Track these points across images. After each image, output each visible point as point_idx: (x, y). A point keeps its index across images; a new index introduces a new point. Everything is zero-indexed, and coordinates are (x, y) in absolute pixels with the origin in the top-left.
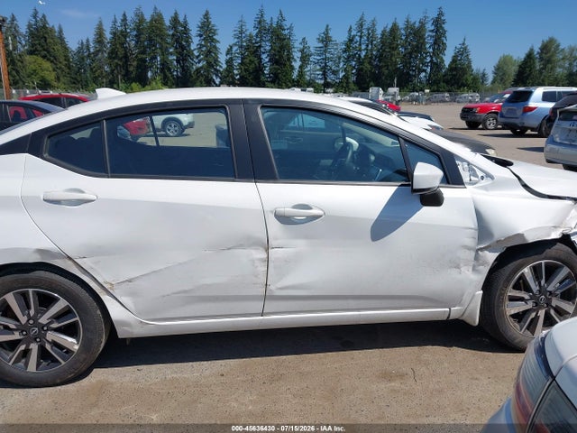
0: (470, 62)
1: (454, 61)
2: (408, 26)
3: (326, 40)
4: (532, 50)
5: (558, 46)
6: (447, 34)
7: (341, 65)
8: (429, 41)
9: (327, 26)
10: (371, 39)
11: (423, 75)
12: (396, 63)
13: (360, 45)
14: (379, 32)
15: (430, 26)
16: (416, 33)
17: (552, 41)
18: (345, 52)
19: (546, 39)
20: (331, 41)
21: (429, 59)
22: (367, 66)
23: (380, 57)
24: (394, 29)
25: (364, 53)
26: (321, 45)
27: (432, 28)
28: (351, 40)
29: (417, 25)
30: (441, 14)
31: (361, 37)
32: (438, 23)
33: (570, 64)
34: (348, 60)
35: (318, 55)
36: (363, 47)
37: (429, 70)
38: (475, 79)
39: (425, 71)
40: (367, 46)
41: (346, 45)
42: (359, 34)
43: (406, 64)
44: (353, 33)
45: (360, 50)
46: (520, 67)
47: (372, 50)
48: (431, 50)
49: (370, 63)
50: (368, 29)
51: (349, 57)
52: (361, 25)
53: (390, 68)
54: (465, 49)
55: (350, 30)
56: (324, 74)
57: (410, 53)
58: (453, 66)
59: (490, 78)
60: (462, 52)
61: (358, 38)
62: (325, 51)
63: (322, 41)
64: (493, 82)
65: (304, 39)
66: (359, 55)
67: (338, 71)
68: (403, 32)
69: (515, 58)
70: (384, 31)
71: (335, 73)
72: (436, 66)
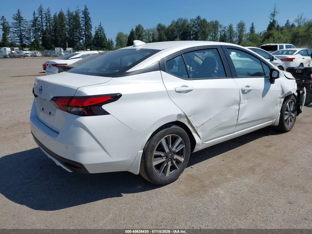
0: (105, 35)
1: (97, 34)
2: (69, 14)
3: (19, 18)
4: (132, 30)
5: (143, 28)
6: (91, 20)
7: (32, 34)
8: (82, 23)
9: (19, 10)
10: (48, 20)
11: (81, 41)
12: (65, 34)
13: (42, 23)
14: (52, 16)
15: (81, 15)
16: (74, 18)
17: (140, 26)
18: (33, 26)
19: (137, 25)
20: (23, 20)
21: (83, 33)
22: (48, 35)
23: (55, 30)
24: (61, 15)
25: (45, 28)
26: (16, 21)
27: (83, 16)
28: (36, 20)
29: (74, 14)
30: (86, 9)
31: (42, 18)
32: (86, 13)
33: (149, 37)
34: (35, 31)
35: (15, 28)
36: (44, 24)
37: (84, 39)
38: (108, 44)
39: (82, 39)
40: (47, 23)
41: (33, 22)
42: (40, 16)
43: (71, 34)
44: (37, 15)
45: (43, 26)
46: (129, 38)
47: (50, 26)
48: (84, 28)
49: (49, 33)
50: (46, 14)
51: (36, 29)
52: (41, 11)
53: (62, 37)
54: (102, 28)
55: (34, 14)
56: (21, 39)
57: (73, 29)
58: (97, 36)
59: (115, 43)
60: (101, 29)
61: (40, 19)
62: (20, 26)
63: (17, 19)
64: (117, 45)
65: (3, 17)
66: (42, 29)
67: (30, 38)
68: (66, 17)
69: (124, 34)
70: (55, 16)
71: (27, 38)
72: (88, 36)
